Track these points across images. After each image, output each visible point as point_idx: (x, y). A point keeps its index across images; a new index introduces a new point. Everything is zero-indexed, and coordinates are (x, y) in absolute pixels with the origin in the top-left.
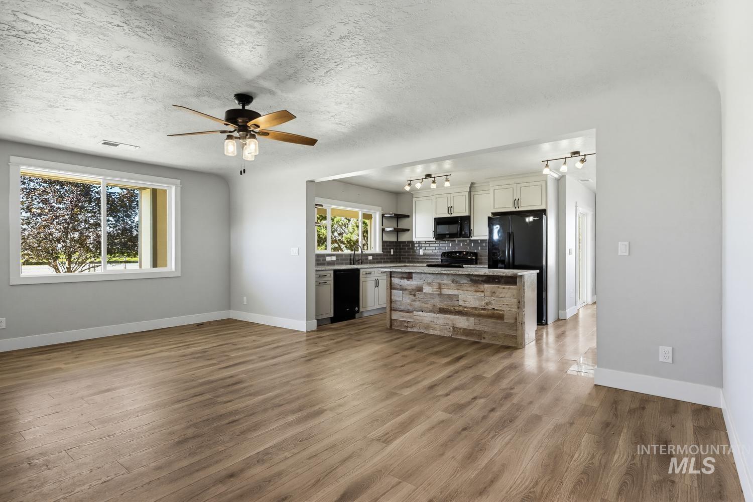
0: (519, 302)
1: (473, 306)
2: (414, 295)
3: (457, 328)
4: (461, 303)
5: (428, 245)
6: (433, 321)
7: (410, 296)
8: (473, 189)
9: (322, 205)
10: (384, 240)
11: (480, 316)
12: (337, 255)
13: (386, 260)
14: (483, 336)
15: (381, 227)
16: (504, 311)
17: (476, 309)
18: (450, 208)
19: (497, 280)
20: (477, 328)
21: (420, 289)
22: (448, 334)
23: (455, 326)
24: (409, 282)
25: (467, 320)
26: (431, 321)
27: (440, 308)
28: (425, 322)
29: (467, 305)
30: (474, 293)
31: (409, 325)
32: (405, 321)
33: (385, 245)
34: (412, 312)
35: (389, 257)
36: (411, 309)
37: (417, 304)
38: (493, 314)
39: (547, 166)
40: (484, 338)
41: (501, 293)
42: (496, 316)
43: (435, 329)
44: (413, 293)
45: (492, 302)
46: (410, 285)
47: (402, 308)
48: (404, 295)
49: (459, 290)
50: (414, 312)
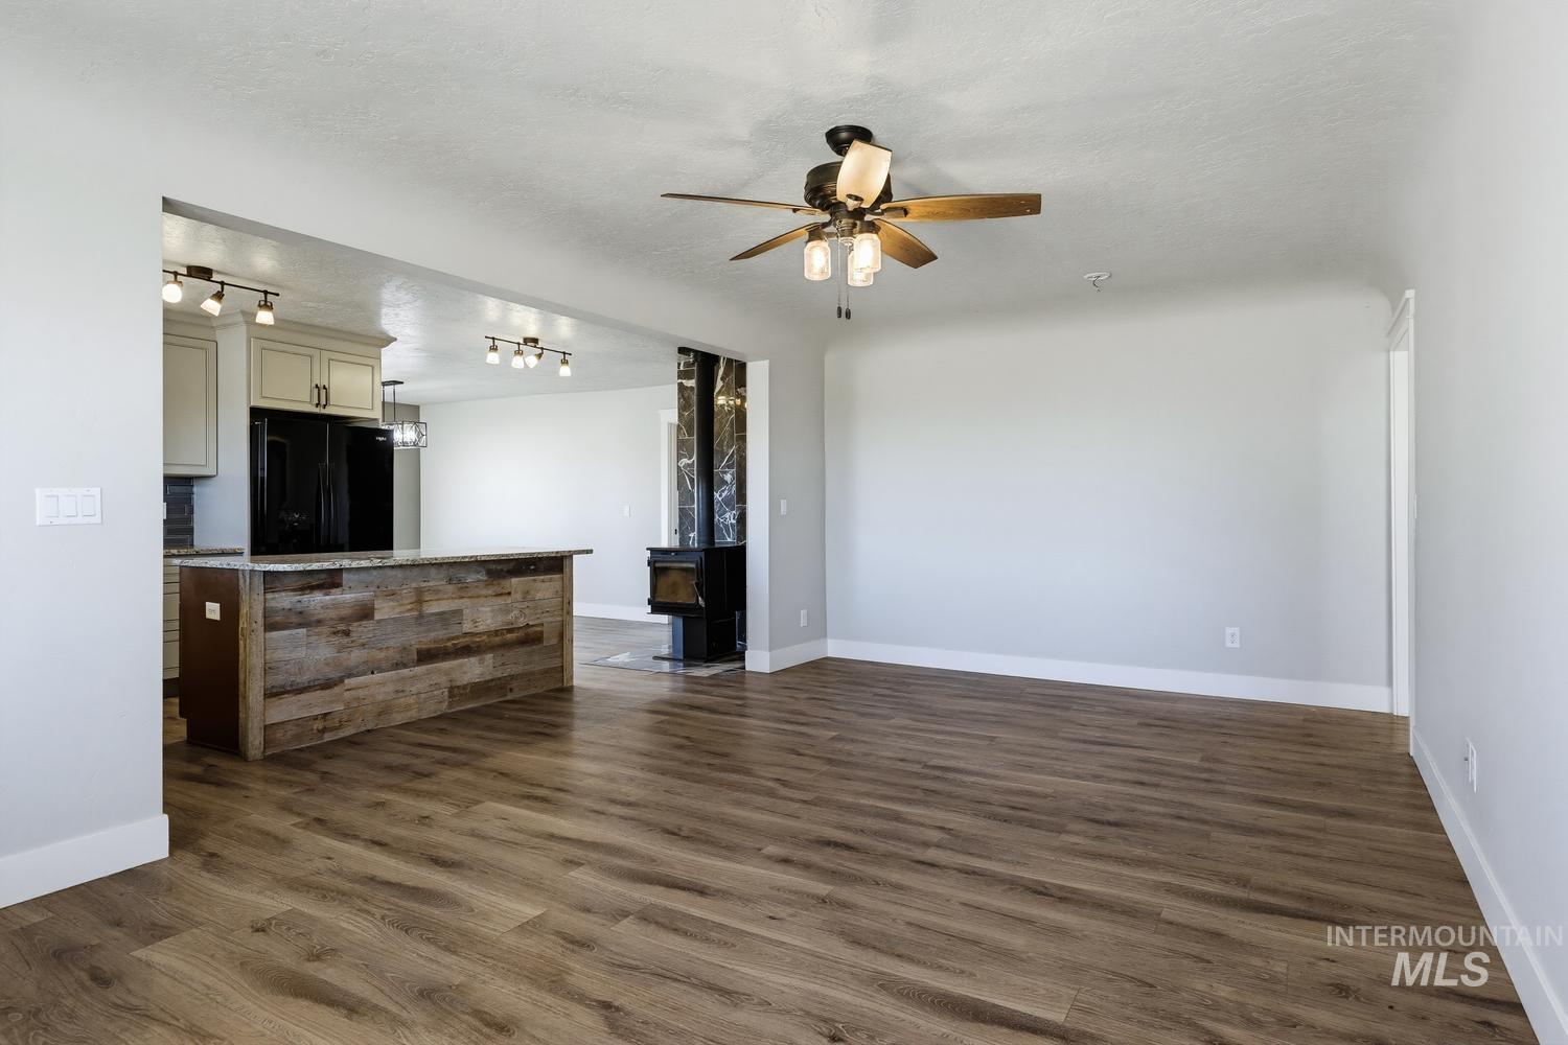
1: (493, 627)
2: (347, 633)
3: (458, 687)
4: (467, 627)
6: (400, 688)
7: (334, 639)
11: (505, 645)
14: (510, 687)
16: (543, 625)
17: (497, 632)
19: (532, 567)
20: (499, 674)
21: (365, 613)
22: (439, 709)
23: (454, 684)
24: (328, 598)
25: (481, 662)
26: (397, 691)
27: (419, 652)
28: (381, 698)
29: (481, 628)
30: (494, 599)
31: (329, 724)
32: (315, 718)
34: (341, 680)
36: (334, 675)
37: (356, 656)
38: (527, 635)
39: (494, 348)
40: (511, 690)
41: (537, 591)
42: (530, 638)
43: (408, 707)
44: (342, 627)
45: (527, 611)
46: (335, 606)
47: (304, 679)
48: (312, 639)
49: (462, 597)
50: (346, 681)
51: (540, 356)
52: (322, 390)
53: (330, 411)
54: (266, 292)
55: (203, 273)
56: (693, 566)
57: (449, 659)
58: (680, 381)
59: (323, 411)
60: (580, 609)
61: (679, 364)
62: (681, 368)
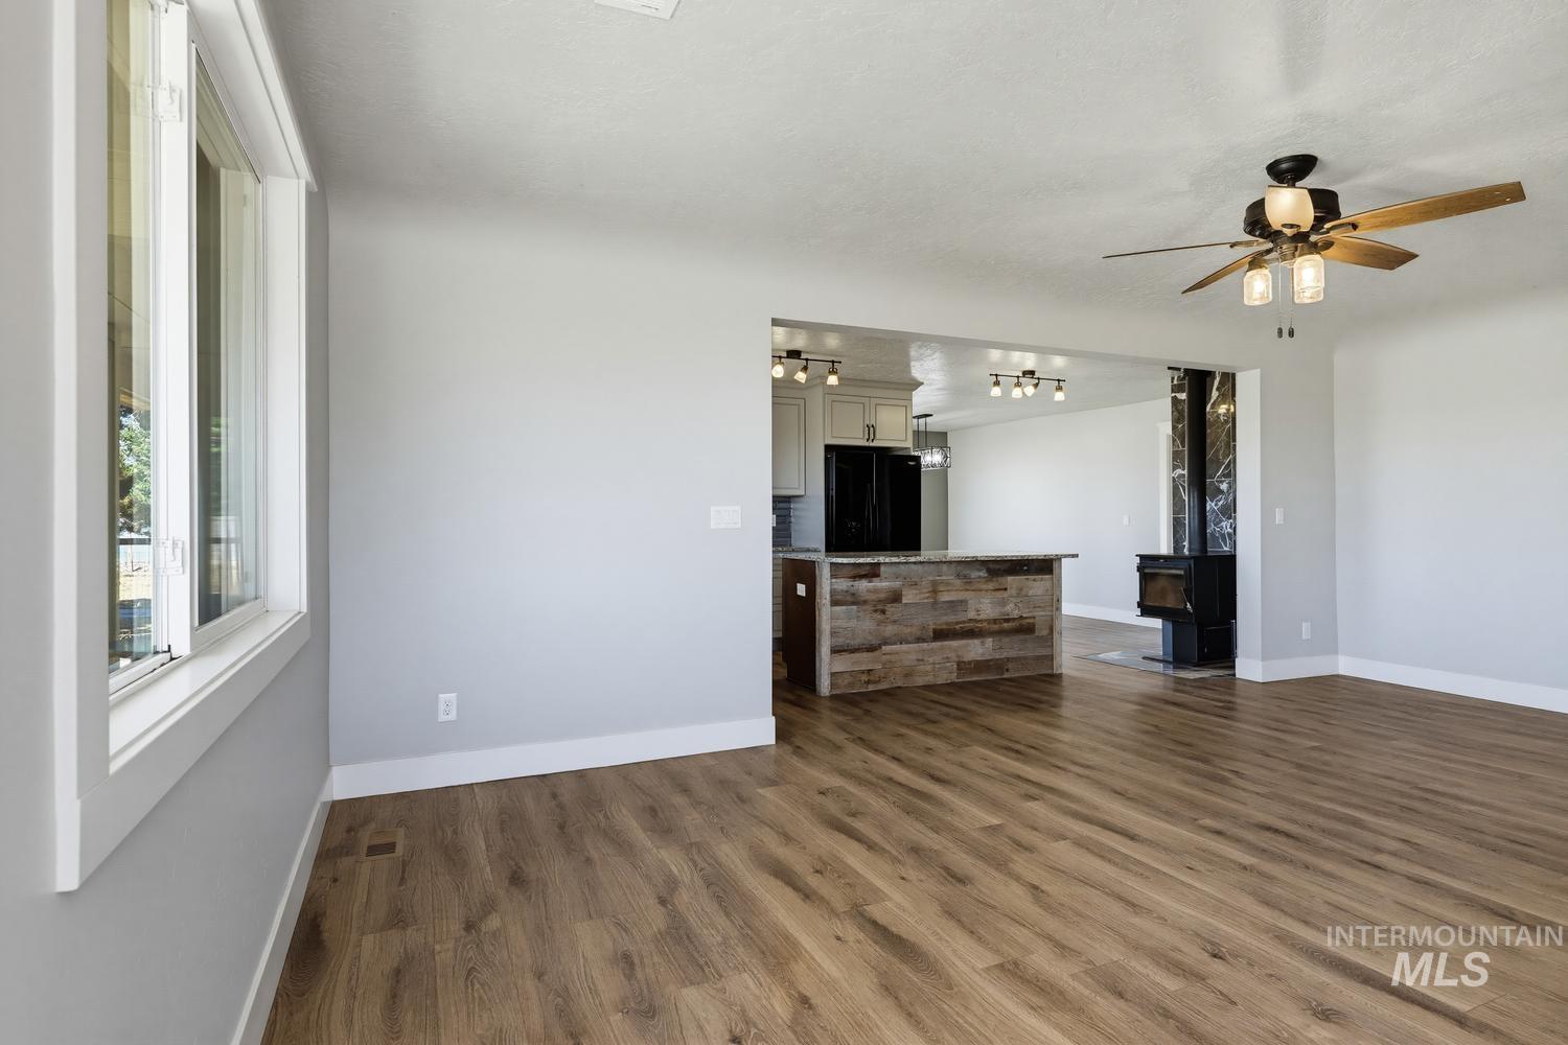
0: (1058, 600)
1: (992, 617)
2: (883, 612)
3: (964, 662)
4: (971, 615)
6: (920, 658)
7: (875, 615)
11: (1002, 632)
14: (1005, 668)
16: (1034, 618)
17: (995, 621)
19: (1024, 568)
20: (997, 656)
21: (896, 597)
22: (953, 677)
23: (961, 660)
24: (870, 584)
25: (983, 643)
26: (918, 660)
27: (935, 631)
28: (907, 663)
29: (983, 617)
30: (993, 593)
31: (872, 678)
32: (863, 672)
34: (880, 646)
36: (875, 642)
37: (890, 630)
38: (1022, 625)
39: (997, 383)
40: (1007, 670)
41: (1030, 589)
42: (1025, 629)
43: (926, 673)
44: (880, 607)
45: (1020, 605)
46: (875, 591)
47: (856, 642)
48: (860, 614)
49: (967, 590)
50: (883, 647)
51: (1036, 385)
52: (871, 429)
53: (876, 444)
54: (833, 362)
55: (794, 354)
56: (1182, 573)
57: (958, 639)
58: (1173, 395)
59: (872, 444)
60: (1068, 608)
61: (1173, 379)
62: (1175, 382)
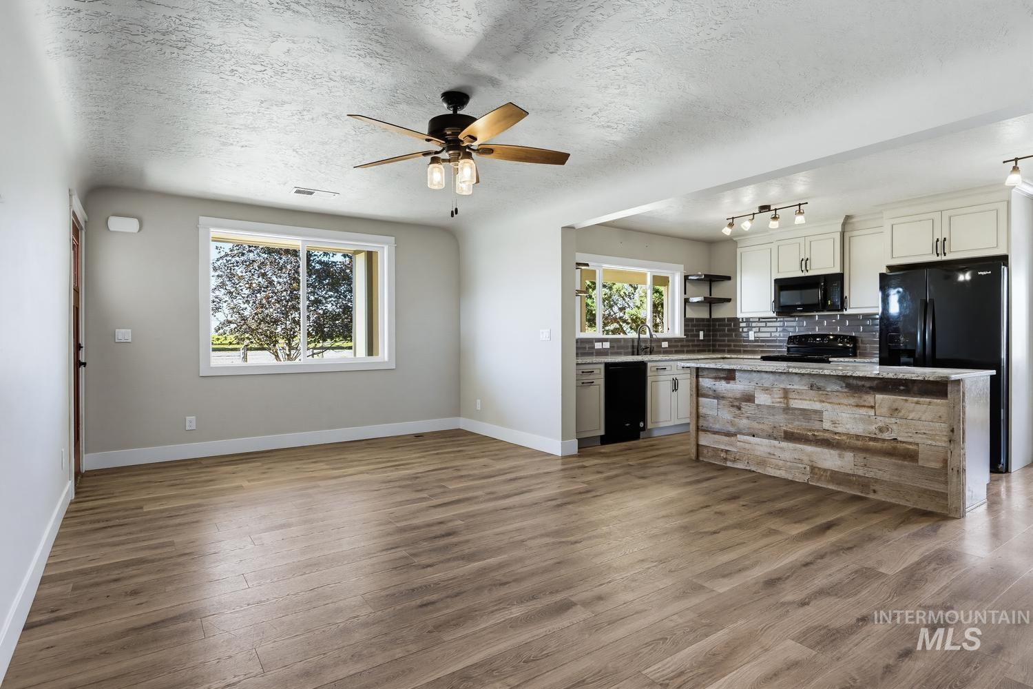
0: (952, 431)
1: (852, 432)
2: (739, 408)
3: (819, 469)
4: (827, 425)
5: (763, 324)
6: (772, 452)
7: (731, 409)
8: (848, 228)
9: (587, 265)
10: (687, 316)
11: (866, 450)
12: (611, 341)
13: (691, 348)
14: (872, 487)
15: (684, 297)
16: (917, 444)
17: (858, 437)
18: (805, 262)
19: (902, 388)
20: (860, 472)
21: (749, 398)
22: (803, 478)
23: (815, 465)
24: (729, 385)
25: (840, 456)
26: (770, 454)
27: (786, 432)
28: (758, 453)
29: (839, 430)
30: (855, 409)
31: (729, 457)
32: (722, 450)
33: (689, 324)
34: (734, 435)
35: (696, 343)
36: (732, 430)
37: (743, 423)
38: (895, 448)
40: (873, 491)
41: (912, 410)
42: (900, 453)
44: (736, 403)
45: (894, 427)
46: (732, 390)
47: (715, 426)
48: (720, 407)
49: (823, 402)
50: (738, 436)
57: (810, 445)
